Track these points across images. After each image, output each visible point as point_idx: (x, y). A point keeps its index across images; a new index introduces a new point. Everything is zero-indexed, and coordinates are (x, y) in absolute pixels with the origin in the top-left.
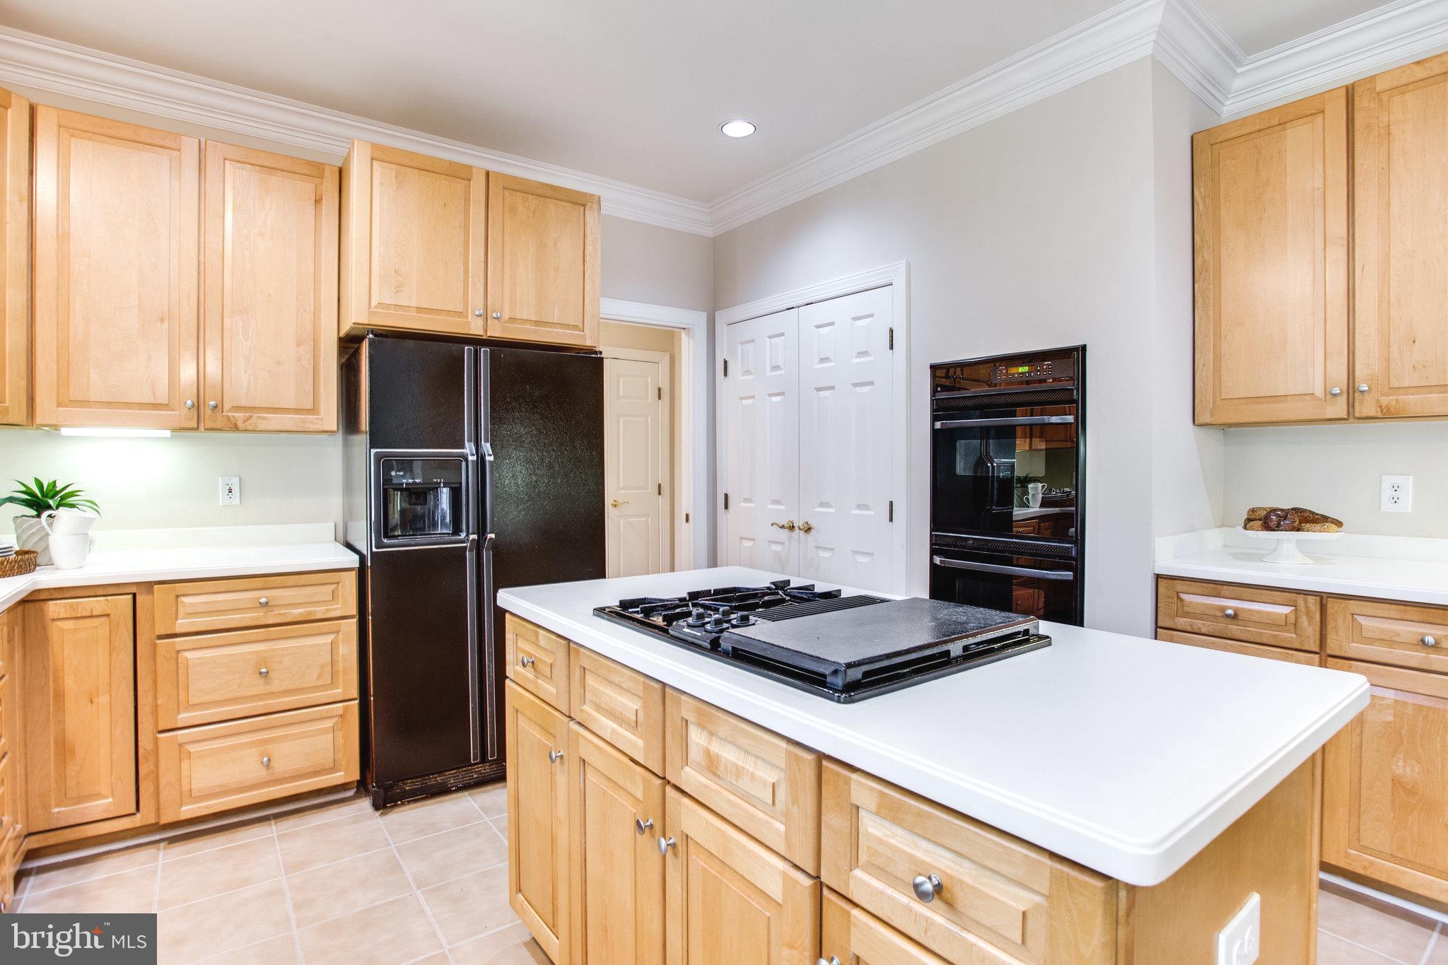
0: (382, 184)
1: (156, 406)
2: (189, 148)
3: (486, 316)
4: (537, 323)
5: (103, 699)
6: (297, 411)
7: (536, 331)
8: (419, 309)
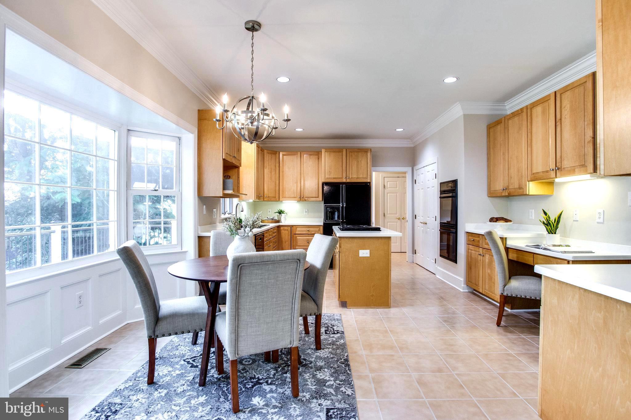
0: (327, 156)
1: (294, 197)
2: (299, 153)
3: (346, 178)
4: (357, 178)
5: (287, 243)
6: (315, 197)
7: (357, 180)
8: (334, 178)
